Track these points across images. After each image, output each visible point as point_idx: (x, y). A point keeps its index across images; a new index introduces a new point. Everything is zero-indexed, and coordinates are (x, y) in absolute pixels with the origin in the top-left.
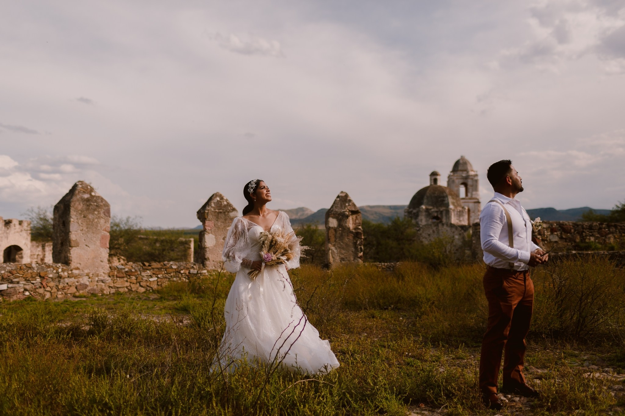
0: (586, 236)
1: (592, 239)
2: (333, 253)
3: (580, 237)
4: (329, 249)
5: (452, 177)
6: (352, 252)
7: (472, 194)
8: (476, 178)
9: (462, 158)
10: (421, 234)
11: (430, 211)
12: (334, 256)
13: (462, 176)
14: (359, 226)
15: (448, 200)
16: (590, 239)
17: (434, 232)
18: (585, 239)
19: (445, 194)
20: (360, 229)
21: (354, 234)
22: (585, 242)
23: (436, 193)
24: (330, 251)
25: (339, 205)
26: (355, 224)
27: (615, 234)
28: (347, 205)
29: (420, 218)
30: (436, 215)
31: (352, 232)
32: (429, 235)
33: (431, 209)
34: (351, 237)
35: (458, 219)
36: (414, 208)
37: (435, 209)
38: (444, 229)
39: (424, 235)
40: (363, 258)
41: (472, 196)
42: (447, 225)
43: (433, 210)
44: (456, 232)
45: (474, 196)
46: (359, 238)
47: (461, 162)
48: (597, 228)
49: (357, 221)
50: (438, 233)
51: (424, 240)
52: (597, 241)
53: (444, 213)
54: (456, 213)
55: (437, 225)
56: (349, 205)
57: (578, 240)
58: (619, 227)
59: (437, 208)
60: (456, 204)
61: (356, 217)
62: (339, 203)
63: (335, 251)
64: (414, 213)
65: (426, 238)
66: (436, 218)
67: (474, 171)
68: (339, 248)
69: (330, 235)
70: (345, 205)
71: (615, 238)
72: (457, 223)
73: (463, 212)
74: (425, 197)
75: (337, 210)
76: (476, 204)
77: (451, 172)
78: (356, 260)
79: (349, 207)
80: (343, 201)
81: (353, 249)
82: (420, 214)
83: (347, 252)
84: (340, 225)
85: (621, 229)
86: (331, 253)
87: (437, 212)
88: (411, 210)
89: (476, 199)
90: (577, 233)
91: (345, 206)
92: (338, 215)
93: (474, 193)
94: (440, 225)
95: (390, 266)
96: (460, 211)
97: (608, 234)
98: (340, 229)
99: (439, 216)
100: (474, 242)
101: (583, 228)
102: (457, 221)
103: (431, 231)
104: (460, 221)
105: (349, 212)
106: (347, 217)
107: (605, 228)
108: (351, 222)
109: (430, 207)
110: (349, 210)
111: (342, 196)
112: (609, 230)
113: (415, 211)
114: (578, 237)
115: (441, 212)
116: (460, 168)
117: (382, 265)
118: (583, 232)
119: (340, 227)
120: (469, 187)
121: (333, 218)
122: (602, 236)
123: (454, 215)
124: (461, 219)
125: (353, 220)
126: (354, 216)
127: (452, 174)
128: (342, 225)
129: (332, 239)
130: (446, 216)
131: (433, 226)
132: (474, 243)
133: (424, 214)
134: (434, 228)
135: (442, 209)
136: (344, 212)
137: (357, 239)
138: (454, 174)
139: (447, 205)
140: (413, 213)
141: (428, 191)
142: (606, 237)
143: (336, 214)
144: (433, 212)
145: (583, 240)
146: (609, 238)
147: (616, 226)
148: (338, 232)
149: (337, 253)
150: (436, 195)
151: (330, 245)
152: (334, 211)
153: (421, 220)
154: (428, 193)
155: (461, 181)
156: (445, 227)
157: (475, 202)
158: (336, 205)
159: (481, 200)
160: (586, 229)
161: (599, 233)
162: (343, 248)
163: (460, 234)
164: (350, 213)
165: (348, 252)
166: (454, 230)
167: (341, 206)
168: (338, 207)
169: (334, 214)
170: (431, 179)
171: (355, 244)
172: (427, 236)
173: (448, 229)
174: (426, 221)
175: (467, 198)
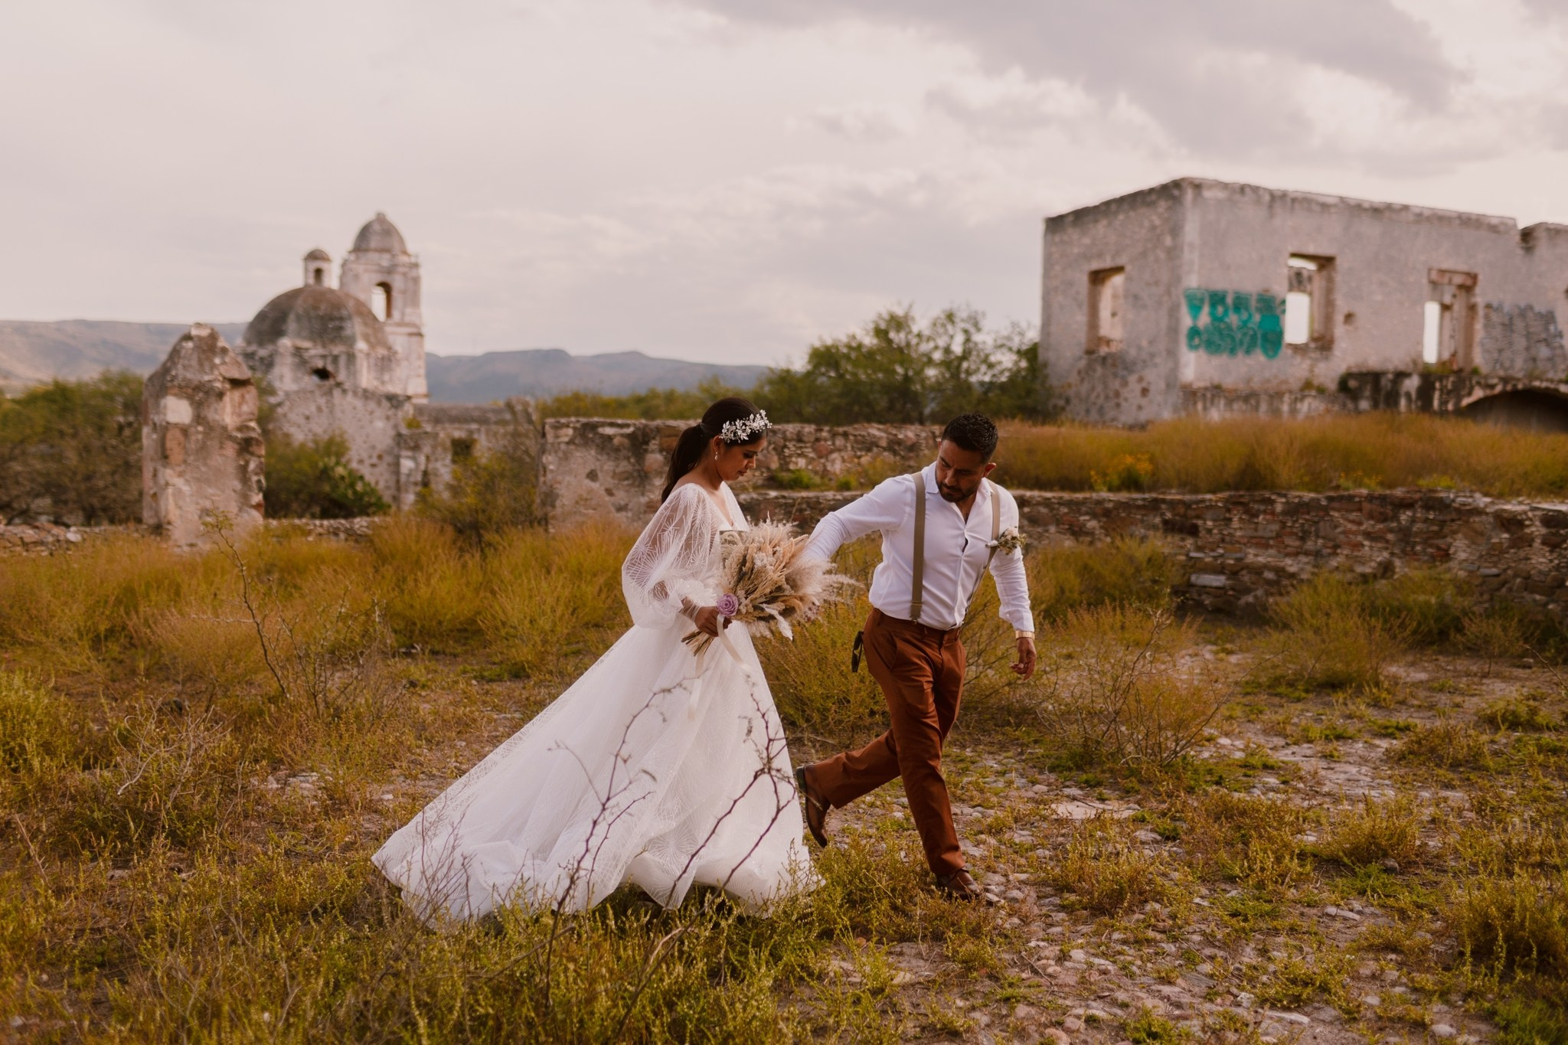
0: (790, 456)
1: (802, 462)
2: (179, 493)
3: (780, 459)
4: (167, 484)
5: (354, 266)
6: (235, 491)
7: (403, 314)
8: (414, 273)
9: (381, 219)
10: (285, 415)
11: (306, 355)
12: (181, 503)
13: (379, 265)
14: (251, 420)
15: (353, 327)
16: (796, 463)
17: (319, 409)
18: (788, 463)
19: (344, 313)
20: (254, 429)
21: (239, 444)
22: (789, 470)
23: (323, 307)
24: (170, 490)
25: (194, 362)
26: (239, 415)
27: (843, 454)
28: (217, 361)
29: (277, 370)
30: (320, 364)
31: (230, 438)
32: (308, 418)
33: (307, 349)
34: (230, 450)
35: (377, 379)
36: (261, 344)
37: (320, 351)
38: (347, 405)
39: (292, 416)
40: (263, 510)
41: (402, 319)
42: (355, 393)
43: (313, 352)
44: (379, 412)
45: (407, 319)
46: (252, 454)
47: (377, 227)
48: (812, 439)
49: (245, 408)
50: (331, 412)
51: (292, 430)
52: (810, 467)
53: (342, 361)
54: (372, 361)
55: (329, 393)
56: (224, 363)
57: (775, 465)
58: (852, 438)
59: (324, 346)
60: (373, 340)
61: (243, 396)
62: (195, 357)
63: (186, 489)
64: (262, 359)
65: (299, 426)
66: (323, 374)
67: (409, 255)
68: (198, 480)
69: (169, 444)
70: (211, 361)
71: (844, 461)
72: (376, 387)
73: (390, 360)
74: (292, 317)
75: (189, 375)
76: (414, 339)
77: (350, 252)
78: (246, 516)
79: (223, 369)
80: (204, 351)
81: (238, 485)
82: (278, 360)
83: (218, 492)
84: (199, 419)
85: (857, 442)
86: (174, 495)
87: (324, 357)
88: (253, 348)
89: (414, 325)
90: (774, 449)
91: (213, 367)
92: (194, 389)
93: (408, 310)
94: (337, 393)
95: (338, 528)
96: (383, 358)
97: (832, 452)
98: (200, 428)
99: (330, 368)
100: (551, 467)
101: (785, 439)
102: (376, 383)
103: (313, 408)
104: (383, 383)
105: (223, 382)
106: (220, 395)
107: (826, 440)
108: (228, 409)
109: (306, 344)
110: (224, 378)
111: (200, 338)
112: (834, 444)
113: (263, 352)
114: (776, 458)
115: (335, 359)
116: (374, 242)
117: (315, 525)
118: (785, 446)
119: (199, 424)
120: (395, 294)
121: (178, 396)
122: (820, 457)
123: (369, 367)
124: (386, 377)
125: (233, 406)
126: (237, 394)
127: (352, 257)
128: (205, 418)
129: (176, 455)
130: (348, 368)
131: (317, 393)
132: (552, 471)
133: (289, 360)
134: (322, 401)
135: (337, 349)
136: (210, 381)
137: (248, 457)
138: (358, 258)
139: (350, 341)
140: (257, 358)
141: (300, 301)
142: (827, 460)
143: (187, 387)
144: (315, 356)
145: (785, 462)
146: (833, 462)
147: (845, 435)
148: (193, 438)
149: (192, 495)
150: (321, 313)
151: (169, 471)
152: (180, 377)
153: (281, 377)
154: (300, 305)
155: (380, 278)
156: (350, 397)
157: (411, 334)
158: (186, 362)
159: (424, 330)
160: (790, 441)
161: (814, 450)
162: (208, 482)
163: (388, 418)
164: (227, 386)
165: (223, 492)
166: (372, 405)
167: (201, 364)
168: (190, 366)
169: (180, 387)
170: (306, 270)
171: (243, 469)
172: (302, 421)
173: (359, 403)
174: (296, 380)
175: (390, 322)
